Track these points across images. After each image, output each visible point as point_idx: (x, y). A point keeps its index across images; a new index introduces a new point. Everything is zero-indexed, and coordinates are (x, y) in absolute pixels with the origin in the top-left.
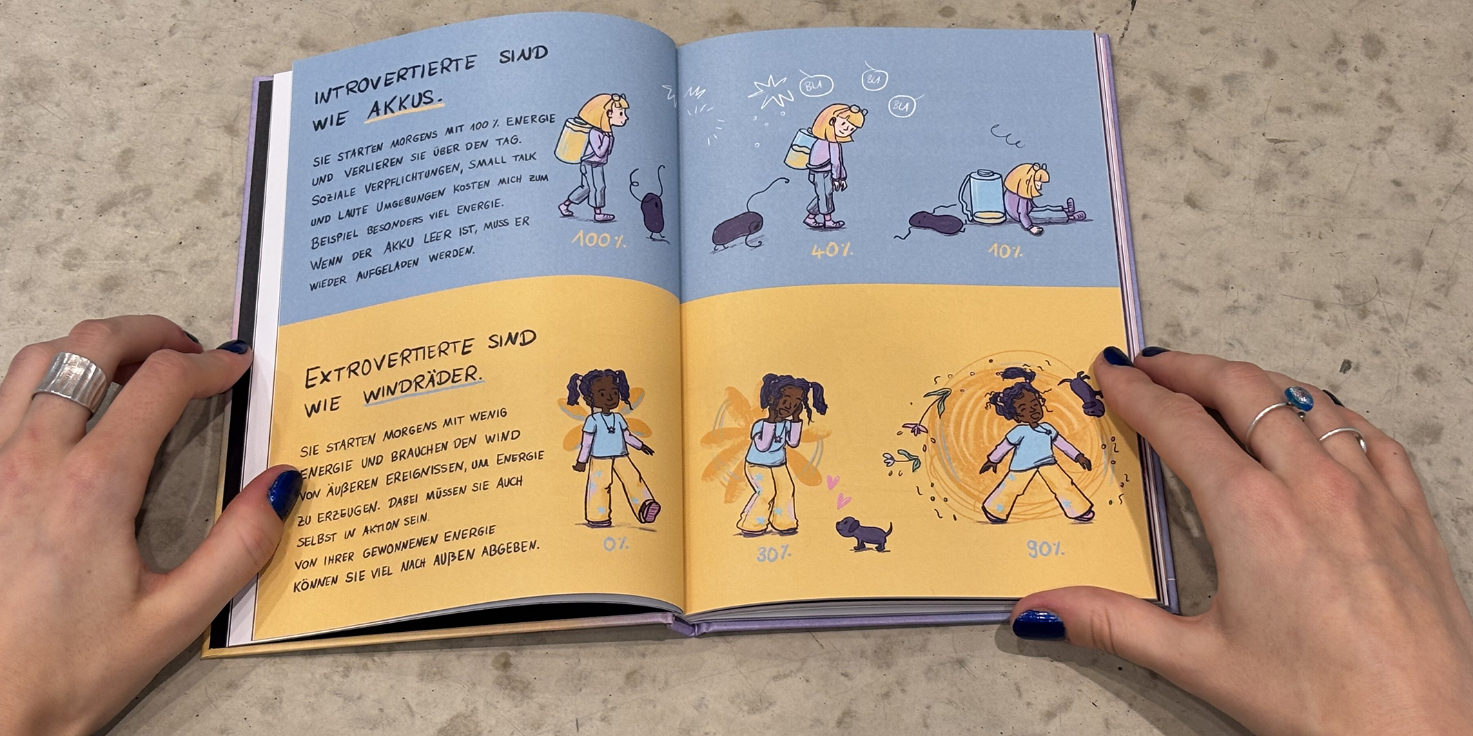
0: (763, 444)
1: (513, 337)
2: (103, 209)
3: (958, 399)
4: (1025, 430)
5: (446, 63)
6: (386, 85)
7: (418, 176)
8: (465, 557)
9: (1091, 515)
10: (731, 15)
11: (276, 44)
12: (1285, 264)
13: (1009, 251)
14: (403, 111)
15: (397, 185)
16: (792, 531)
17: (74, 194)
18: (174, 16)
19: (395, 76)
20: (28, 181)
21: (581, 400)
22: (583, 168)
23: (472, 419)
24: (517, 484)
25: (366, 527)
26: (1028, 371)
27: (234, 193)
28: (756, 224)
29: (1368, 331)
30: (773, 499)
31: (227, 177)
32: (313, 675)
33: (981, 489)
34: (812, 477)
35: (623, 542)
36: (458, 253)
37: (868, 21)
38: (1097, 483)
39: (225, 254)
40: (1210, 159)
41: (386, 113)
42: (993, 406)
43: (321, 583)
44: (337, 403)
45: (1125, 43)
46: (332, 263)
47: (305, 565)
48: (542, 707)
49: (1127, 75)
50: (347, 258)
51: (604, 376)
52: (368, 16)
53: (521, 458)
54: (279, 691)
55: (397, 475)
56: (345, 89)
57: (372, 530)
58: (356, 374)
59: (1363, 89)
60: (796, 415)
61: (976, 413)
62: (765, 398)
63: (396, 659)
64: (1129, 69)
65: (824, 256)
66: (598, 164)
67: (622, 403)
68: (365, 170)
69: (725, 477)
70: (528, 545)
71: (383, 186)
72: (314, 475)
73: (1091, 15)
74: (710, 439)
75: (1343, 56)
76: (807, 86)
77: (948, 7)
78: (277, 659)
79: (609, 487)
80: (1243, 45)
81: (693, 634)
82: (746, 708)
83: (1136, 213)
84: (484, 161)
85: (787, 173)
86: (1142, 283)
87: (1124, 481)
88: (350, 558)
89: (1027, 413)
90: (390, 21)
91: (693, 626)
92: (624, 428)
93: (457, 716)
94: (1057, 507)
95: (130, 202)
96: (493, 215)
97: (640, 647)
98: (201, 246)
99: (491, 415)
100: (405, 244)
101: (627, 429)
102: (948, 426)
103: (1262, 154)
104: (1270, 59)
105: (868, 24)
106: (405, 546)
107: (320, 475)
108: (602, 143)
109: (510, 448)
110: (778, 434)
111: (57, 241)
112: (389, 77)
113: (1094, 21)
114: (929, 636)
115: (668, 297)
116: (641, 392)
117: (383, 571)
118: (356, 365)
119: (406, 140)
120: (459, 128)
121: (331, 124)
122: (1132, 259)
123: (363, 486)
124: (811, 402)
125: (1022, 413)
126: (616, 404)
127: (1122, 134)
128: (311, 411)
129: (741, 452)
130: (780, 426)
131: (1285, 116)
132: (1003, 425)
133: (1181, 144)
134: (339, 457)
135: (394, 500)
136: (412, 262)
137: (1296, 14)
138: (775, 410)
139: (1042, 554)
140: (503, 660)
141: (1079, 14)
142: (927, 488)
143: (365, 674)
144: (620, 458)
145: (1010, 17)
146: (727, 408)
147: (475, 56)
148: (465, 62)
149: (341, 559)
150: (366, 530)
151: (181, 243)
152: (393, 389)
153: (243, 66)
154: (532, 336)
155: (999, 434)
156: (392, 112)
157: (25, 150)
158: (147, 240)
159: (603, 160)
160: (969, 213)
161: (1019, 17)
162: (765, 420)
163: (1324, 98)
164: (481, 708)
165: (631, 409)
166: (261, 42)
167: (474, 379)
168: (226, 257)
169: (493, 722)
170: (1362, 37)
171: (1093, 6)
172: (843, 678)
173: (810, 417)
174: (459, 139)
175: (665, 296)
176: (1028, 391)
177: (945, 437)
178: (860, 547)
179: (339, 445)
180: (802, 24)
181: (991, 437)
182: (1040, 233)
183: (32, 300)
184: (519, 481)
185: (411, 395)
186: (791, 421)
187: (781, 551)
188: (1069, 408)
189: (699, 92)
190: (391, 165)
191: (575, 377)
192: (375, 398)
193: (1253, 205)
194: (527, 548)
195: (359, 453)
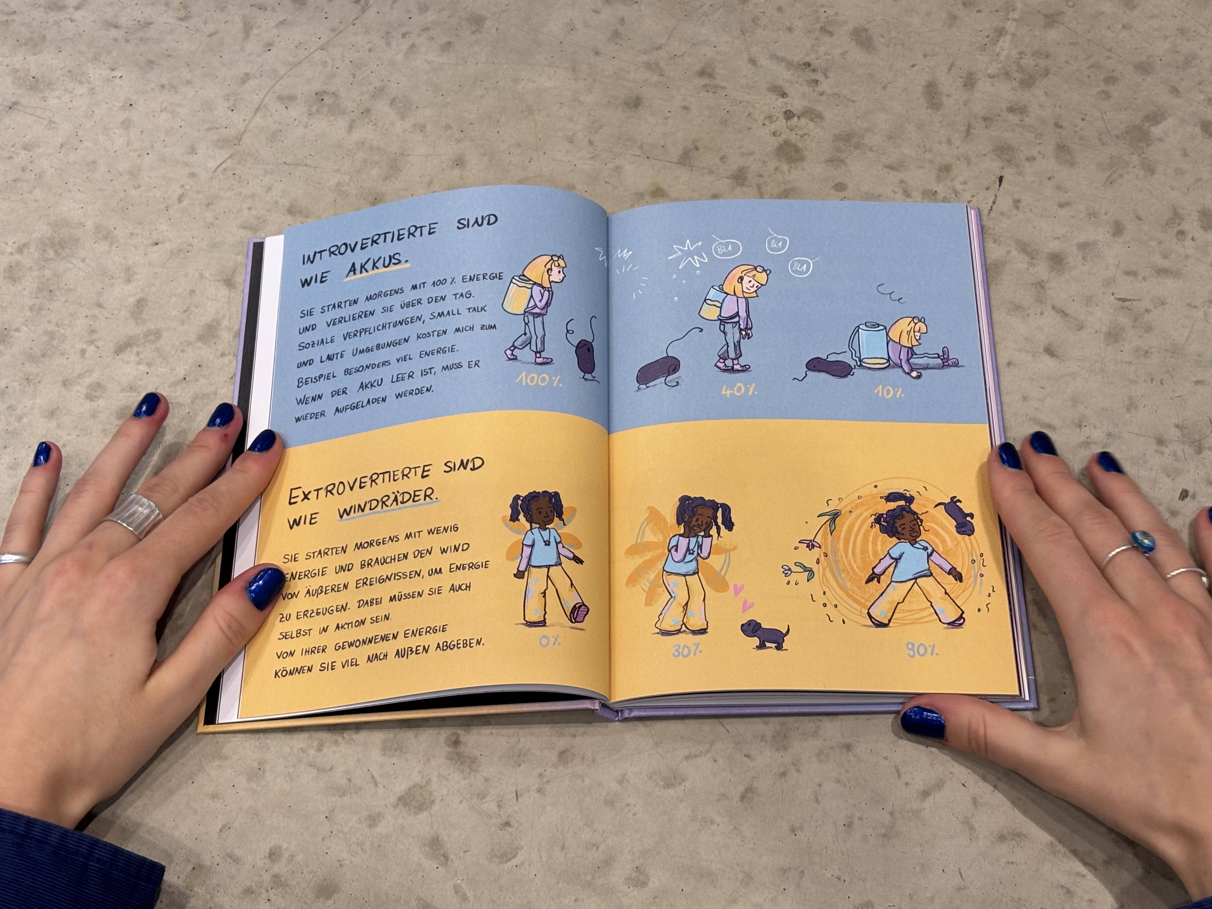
0: (678, 556)
1: (465, 463)
2: (120, 350)
3: (847, 519)
4: (905, 547)
5: (412, 230)
6: (362, 248)
7: (388, 325)
8: (421, 651)
9: (962, 621)
10: (654, 188)
11: (268, 210)
12: (1131, 405)
13: (892, 392)
14: (376, 271)
15: (370, 334)
16: (703, 631)
17: (95, 336)
18: (182, 186)
19: (370, 241)
20: (57, 325)
21: (521, 517)
22: (526, 318)
23: (429, 533)
24: (466, 589)
25: (338, 625)
26: (908, 495)
27: (231, 337)
28: (673, 367)
29: (1203, 464)
30: (687, 604)
31: (225, 323)
32: (291, 748)
33: (866, 597)
34: (720, 585)
35: (556, 639)
36: (420, 391)
37: (772, 195)
38: (967, 593)
39: (223, 388)
40: (1067, 315)
41: (361, 272)
42: (878, 526)
43: (299, 671)
44: (315, 518)
45: (993, 214)
46: (314, 399)
47: (285, 656)
48: (487, 780)
49: (995, 242)
50: (327, 395)
51: (542, 497)
52: (346, 188)
53: (469, 567)
54: (263, 763)
55: (365, 580)
56: (327, 253)
57: (342, 627)
58: (332, 494)
59: (1199, 256)
60: (707, 531)
61: (863, 531)
62: (680, 517)
63: (362, 736)
64: (996, 237)
65: (733, 395)
66: (539, 315)
67: (556, 519)
68: (343, 321)
69: (645, 583)
70: (475, 641)
71: (358, 334)
72: (294, 579)
73: (964, 190)
74: (633, 551)
75: (1181, 227)
76: (719, 249)
77: (840, 183)
78: (262, 735)
79: (544, 592)
80: (1095, 217)
81: (617, 719)
82: (662, 783)
83: (1002, 361)
84: (442, 313)
85: (701, 324)
86: (1007, 421)
87: (991, 592)
88: (323, 650)
89: (907, 532)
90: (365, 192)
91: (617, 711)
92: (558, 541)
93: (414, 786)
94: (932, 614)
95: (142, 344)
96: (449, 359)
97: (571, 729)
98: (203, 381)
99: (446, 530)
100: (375, 384)
101: (560, 542)
102: (838, 542)
103: (1112, 311)
104: (1118, 229)
105: (772, 197)
106: (370, 641)
107: (299, 579)
108: (542, 297)
109: (461, 558)
110: (691, 547)
111: (81, 376)
112: (365, 242)
113: (967, 196)
114: (820, 723)
115: (598, 428)
116: (573, 510)
117: (352, 662)
118: (332, 486)
119: (378, 295)
120: (422, 285)
121: (316, 282)
122: (998, 399)
123: (336, 589)
124: (720, 520)
125: (902, 532)
126: (551, 521)
127: (990, 292)
128: (293, 525)
129: (660, 562)
130: (693, 540)
131: (1130, 278)
132: (886, 542)
133: (1041, 302)
134: (316, 564)
135: (362, 602)
136: (381, 399)
137: (1141, 191)
138: (689, 527)
139: (919, 654)
140: (454, 739)
141: (954, 190)
142: (818, 596)
143: (335, 749)
144: (554, 567)
145: (894, 192)
146: (647, 524)
147: (437, 223)
148: (427, 229)
149: (316, 651)
150: (338, 627)
151: (185, 379)
152: (363, 507)
153: (240, 229)
154: (481, 462)
155: (882, 550)
156: (367, 271)
157: (55, 298)
158: (157, 376)
159: (544, 312)
160: (857, 359)
161: (902, 191)
162: (680, 535)
163: (1166, 264)
164: (434, 779)
165: (564, 525)
166: (256, 209)
167: (431, 499)
168: (223, 391)
169: (445, 792)
170: (1198, 212)
171: (966, 183)
172: (745, 759)
173: (719, 533)
174: (423, 294)
175: (596, 428)
176: (908, 512)
177: (836, 552)
178: (762, 646)
179: (316, 554)
180: (715, 196)
181: (875, 553)
182: (919, 377)
183: (59, 426)
184: (468, 587)
185: (379, 512)
186: (703, 537)
187: (693, 648)
188: (943, 527)
189: (626, 254)
190: (365, 317)
191: (517, 498)
192: (348, 515)
193: (1103, 355)
194: (474, 645)
195: (332, 561)
